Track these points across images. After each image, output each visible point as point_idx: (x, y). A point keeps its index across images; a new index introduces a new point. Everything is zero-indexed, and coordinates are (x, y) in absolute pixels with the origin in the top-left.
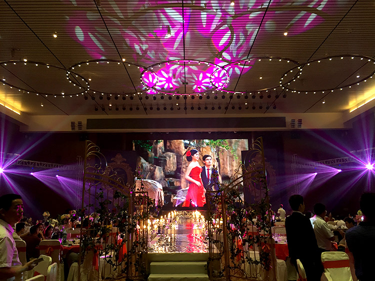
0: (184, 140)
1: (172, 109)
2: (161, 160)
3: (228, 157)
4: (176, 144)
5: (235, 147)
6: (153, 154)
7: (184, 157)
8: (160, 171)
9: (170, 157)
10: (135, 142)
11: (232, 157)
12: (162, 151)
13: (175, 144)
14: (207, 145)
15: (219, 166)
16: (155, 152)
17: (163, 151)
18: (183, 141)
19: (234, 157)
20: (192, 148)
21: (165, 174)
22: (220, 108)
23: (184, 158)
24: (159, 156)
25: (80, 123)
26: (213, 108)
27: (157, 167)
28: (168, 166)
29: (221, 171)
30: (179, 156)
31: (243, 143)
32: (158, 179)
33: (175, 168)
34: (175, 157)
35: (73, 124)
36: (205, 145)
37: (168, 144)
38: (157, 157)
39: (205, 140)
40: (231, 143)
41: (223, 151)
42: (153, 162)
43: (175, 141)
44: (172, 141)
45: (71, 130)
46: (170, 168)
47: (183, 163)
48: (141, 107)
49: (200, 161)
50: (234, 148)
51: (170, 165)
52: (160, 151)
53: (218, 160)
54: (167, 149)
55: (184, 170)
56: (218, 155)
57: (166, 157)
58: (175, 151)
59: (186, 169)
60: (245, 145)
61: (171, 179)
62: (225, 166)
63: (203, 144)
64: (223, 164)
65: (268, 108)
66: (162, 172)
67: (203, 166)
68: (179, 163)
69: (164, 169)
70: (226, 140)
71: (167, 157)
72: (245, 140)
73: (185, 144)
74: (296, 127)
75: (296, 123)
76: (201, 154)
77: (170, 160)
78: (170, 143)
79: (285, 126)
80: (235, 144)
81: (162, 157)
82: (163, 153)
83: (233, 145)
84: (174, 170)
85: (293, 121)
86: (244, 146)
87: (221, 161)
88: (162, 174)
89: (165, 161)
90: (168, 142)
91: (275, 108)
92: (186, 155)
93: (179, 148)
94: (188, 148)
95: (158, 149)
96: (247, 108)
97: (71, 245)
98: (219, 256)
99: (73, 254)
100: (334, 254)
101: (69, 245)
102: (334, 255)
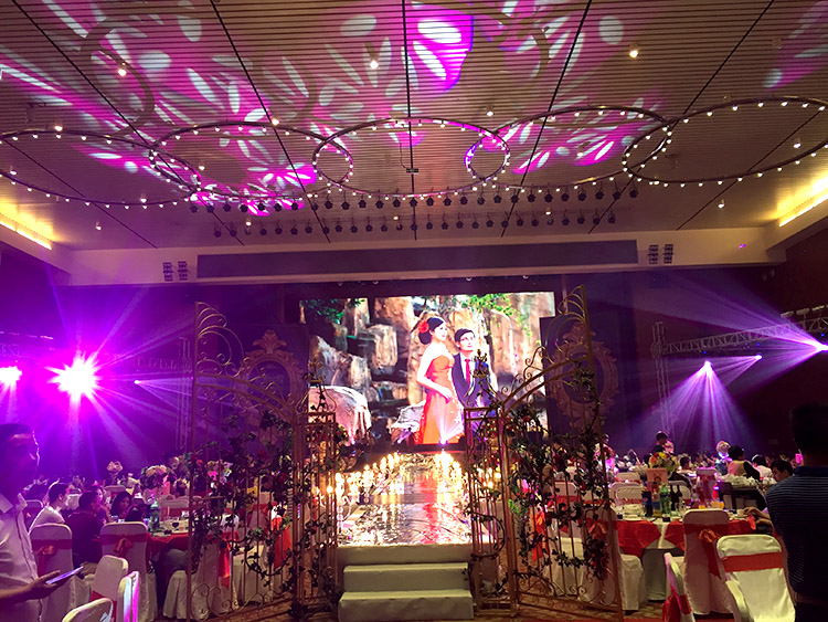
0: (413, 296)
1: (384, 228)
2: (364, 342)
3: (511, 332)
4: (396, 306)
5: (526, 309)
6: (346, 330)
7: (413, 334)
8: (361, 366)
9: (382, 336)
10: (304, 304)
11: (518, 332)
12: (364, 322)
13: (392, 306)
14: (465, 306)
15: (492, 352)
16: (350, 324)
17: (368, 322)
18: (409, 298)
19: (524, 332)
20: (431, 314)
21: (372, 374)
22: (490, 224)
23: (414, 336)
24: (359, 335)
25: (182, 265)
26: (475, 225)
27: (355, 358)
28: (378, 354)
29: (496, 364)
30: (402, 334)
31: (543, 300)
32: (359, 385)
33: (395, 359)
34: (394, 334)
35: (167, 268)
36: (459, 307)
37: (378, 307)
38: (354, 337)
39: (458, 297)
40: (516, 301)
41: (499, 320)
42: (346, 348)
43: (393, 299)
44: (386, 301)
45: (163, 281)
46: (382, 359)
47: (411, 347)
48: (317, 227)
49: (449, 343)
50: (523, 313)
51: (382, 354)
52: (359, 324)
53: (488, 339)
54: (376, 318)
55: (414, 363)
56: (488, 328)
57: (373, 336)
58: (393, 321)
59: (419, 361)
60: (547, 304)
61: (386, 383)
62: (505, 353)
63: (454, 305)
64: (501, 348)
65: (596, 221)
66: (366, 369)
67: (456, 354)
68: (402, 348)
69: (369, 362)
70: (505, 295)
71: (378, 337)
72: (547, 294)
73: (416, 306)
74: (661, 263)
75: (661, 251)
76: (452, 328)
77: (382, 342)
78: (383, 304)
79: (636, 262)
80: (525, 303)
81: (365, 335)
82: (368, 326)
83: (521, 304)
84: (393, 363)
85: (654, 249)
86: (545, 307)
87: (495, 341)
88: (367, 373)
89: (373, 344)
90: (377, 303)
91: (612, 220)
92: (417, 330)
93: (401, 314)
94: (421, 315)
95: (356, 318)
96: (550, 223)
97: (170, 532)
98: (494, 550)
99: (176, 552)
100: (748, 539)
101: (166, 532)
102: (748, 543)
